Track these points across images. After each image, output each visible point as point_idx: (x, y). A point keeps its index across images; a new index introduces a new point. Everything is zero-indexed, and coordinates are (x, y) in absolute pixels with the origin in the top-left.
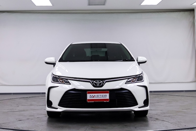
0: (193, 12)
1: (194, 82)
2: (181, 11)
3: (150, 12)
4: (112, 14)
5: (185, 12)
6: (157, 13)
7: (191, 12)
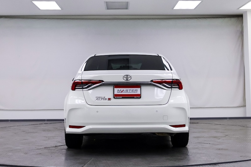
0: (241, 18)
1: (242, 106)
2: (226, 17)
3: (187, 18)
4: (139, 21)
5: (231, 18)
6: (196, 20)
7: (239, 18)
